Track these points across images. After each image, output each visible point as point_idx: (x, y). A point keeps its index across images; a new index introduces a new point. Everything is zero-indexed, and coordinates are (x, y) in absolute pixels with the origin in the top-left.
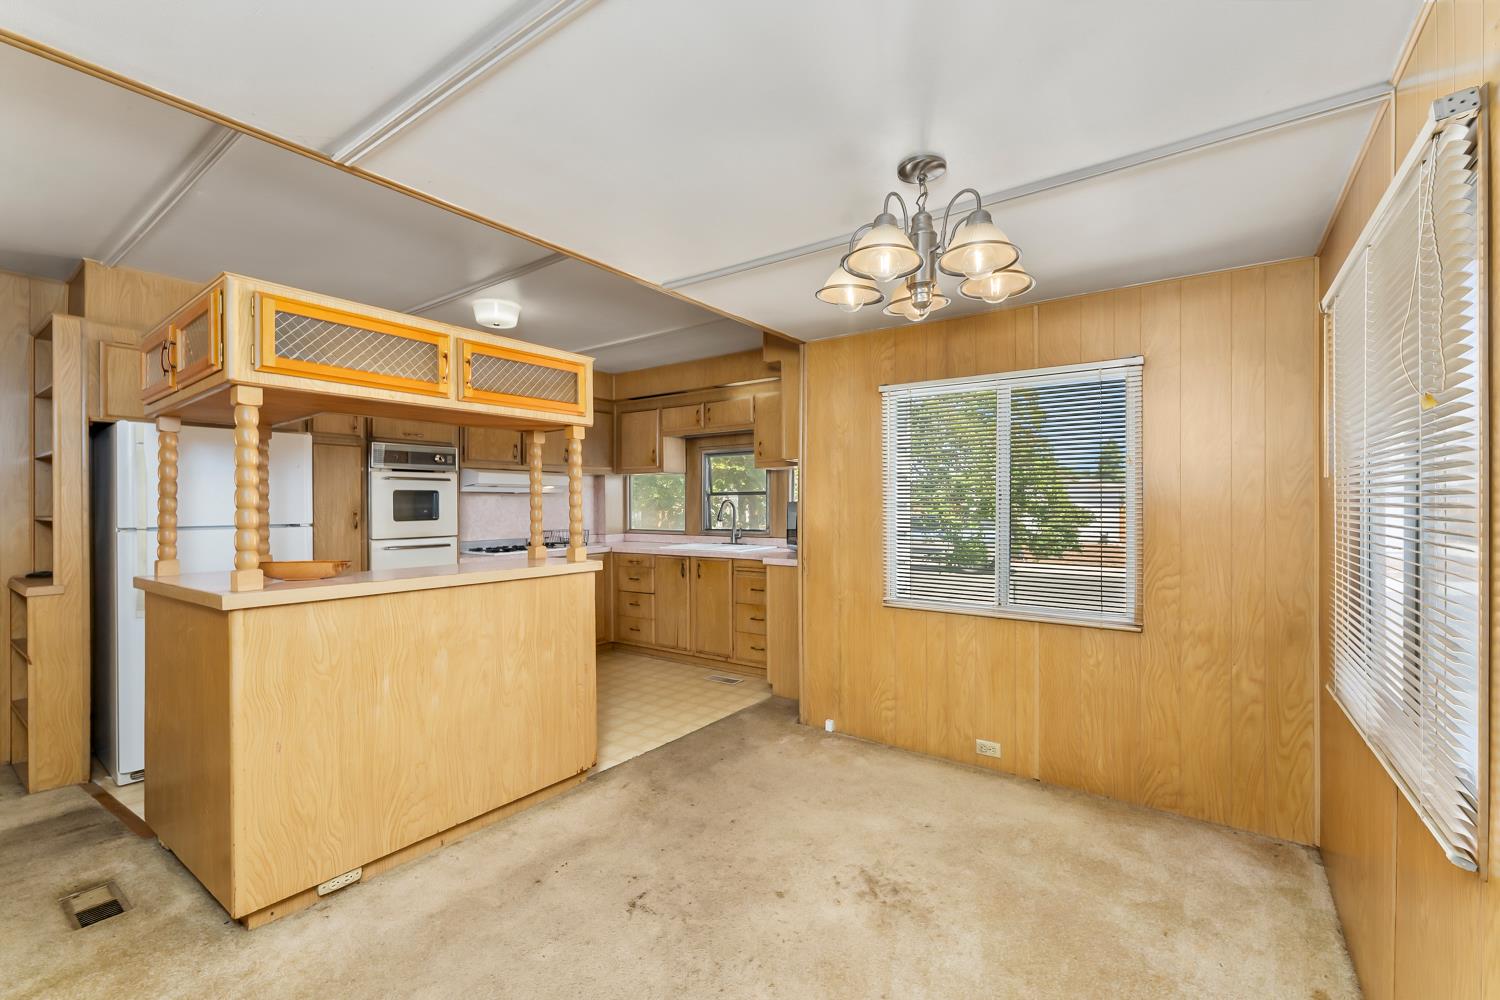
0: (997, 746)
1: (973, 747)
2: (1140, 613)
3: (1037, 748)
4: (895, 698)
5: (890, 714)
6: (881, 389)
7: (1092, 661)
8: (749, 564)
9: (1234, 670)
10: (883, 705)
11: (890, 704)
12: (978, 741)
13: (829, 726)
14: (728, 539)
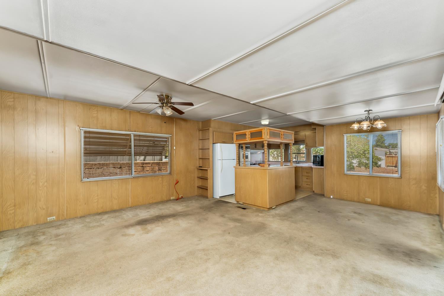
0: (370, 199)
1: (365, 200)
2: (401, 175)
3: (379, 199)
4: (347, 191)
5: (346, 194)
6: (344, 135)
7: (391, 184)
8: (305, 168)
9: (421, 184)
10: (344, 193)
11: (345, 192)
12: (366, 199)
13: (332, 197)
14: (296, 163)
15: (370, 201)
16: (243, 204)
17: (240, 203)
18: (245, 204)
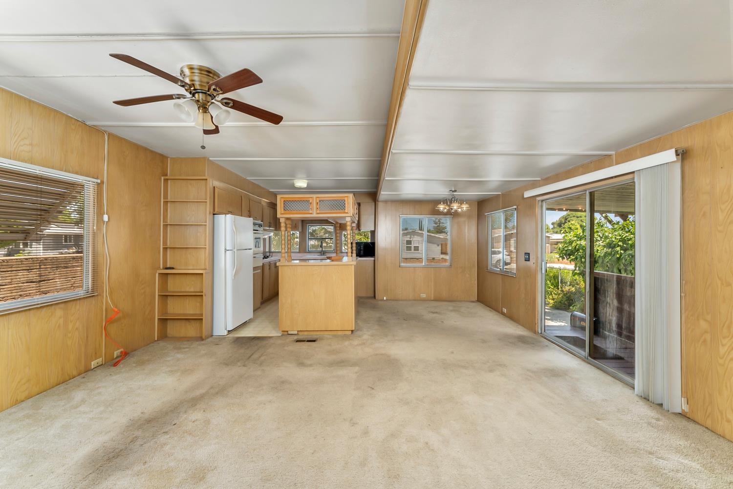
2: (451, 264)
3: (433, 293)
4: (402, 289)
5: (400, 292)
6: (400, 216)
7: (443, 274)
12: (421, 295)
13: (385, 298)
15: (425, 296)
16: (298, 334)
17: (292, 333)
18: (300, 333)
